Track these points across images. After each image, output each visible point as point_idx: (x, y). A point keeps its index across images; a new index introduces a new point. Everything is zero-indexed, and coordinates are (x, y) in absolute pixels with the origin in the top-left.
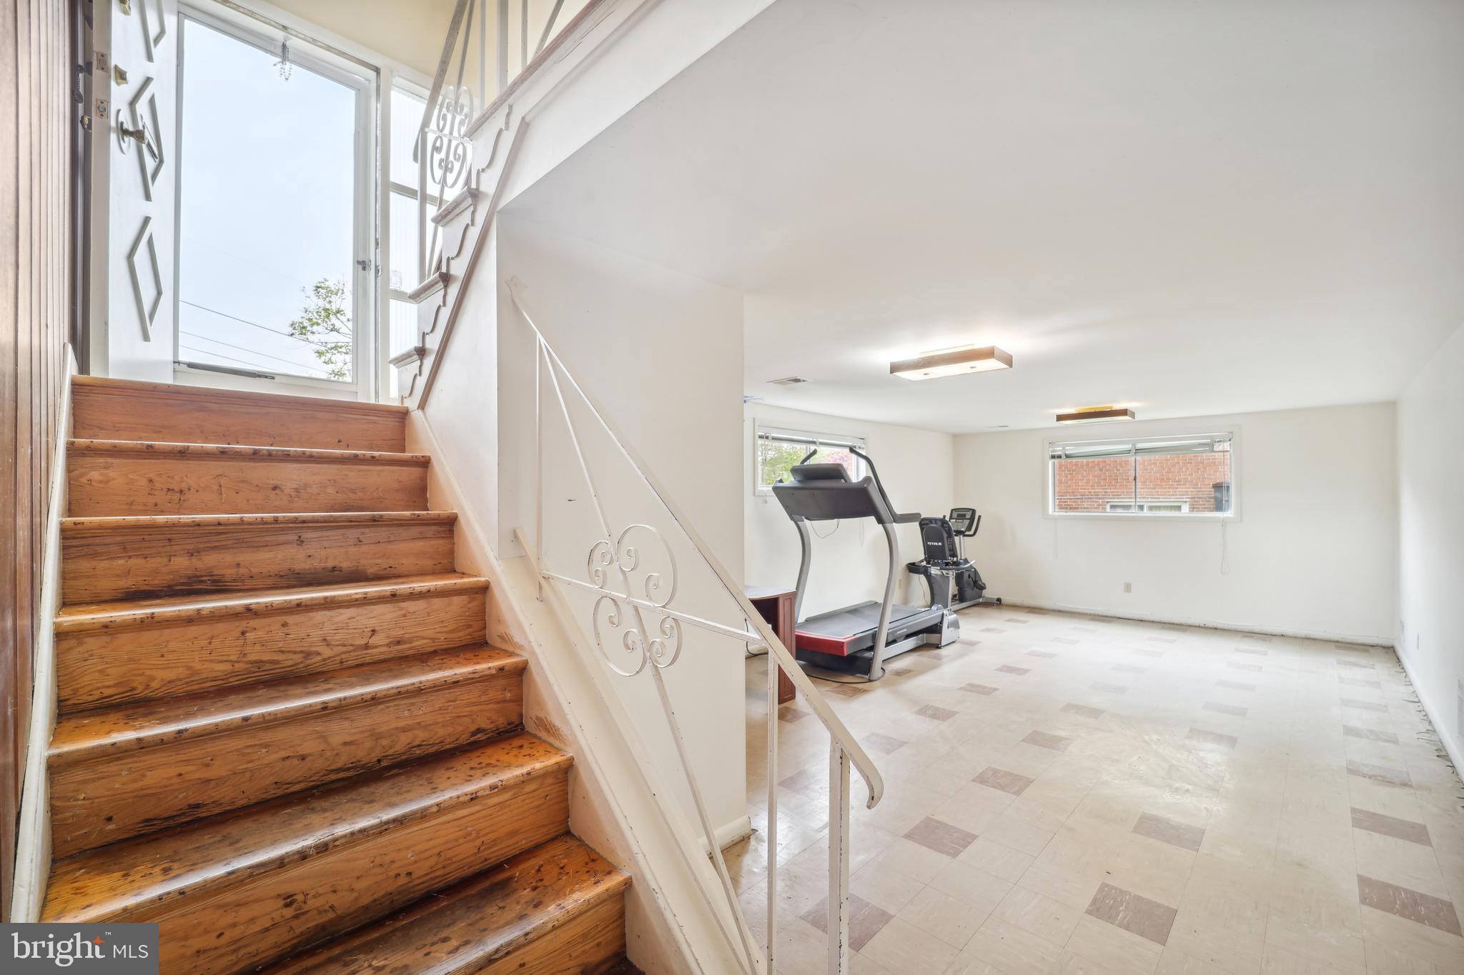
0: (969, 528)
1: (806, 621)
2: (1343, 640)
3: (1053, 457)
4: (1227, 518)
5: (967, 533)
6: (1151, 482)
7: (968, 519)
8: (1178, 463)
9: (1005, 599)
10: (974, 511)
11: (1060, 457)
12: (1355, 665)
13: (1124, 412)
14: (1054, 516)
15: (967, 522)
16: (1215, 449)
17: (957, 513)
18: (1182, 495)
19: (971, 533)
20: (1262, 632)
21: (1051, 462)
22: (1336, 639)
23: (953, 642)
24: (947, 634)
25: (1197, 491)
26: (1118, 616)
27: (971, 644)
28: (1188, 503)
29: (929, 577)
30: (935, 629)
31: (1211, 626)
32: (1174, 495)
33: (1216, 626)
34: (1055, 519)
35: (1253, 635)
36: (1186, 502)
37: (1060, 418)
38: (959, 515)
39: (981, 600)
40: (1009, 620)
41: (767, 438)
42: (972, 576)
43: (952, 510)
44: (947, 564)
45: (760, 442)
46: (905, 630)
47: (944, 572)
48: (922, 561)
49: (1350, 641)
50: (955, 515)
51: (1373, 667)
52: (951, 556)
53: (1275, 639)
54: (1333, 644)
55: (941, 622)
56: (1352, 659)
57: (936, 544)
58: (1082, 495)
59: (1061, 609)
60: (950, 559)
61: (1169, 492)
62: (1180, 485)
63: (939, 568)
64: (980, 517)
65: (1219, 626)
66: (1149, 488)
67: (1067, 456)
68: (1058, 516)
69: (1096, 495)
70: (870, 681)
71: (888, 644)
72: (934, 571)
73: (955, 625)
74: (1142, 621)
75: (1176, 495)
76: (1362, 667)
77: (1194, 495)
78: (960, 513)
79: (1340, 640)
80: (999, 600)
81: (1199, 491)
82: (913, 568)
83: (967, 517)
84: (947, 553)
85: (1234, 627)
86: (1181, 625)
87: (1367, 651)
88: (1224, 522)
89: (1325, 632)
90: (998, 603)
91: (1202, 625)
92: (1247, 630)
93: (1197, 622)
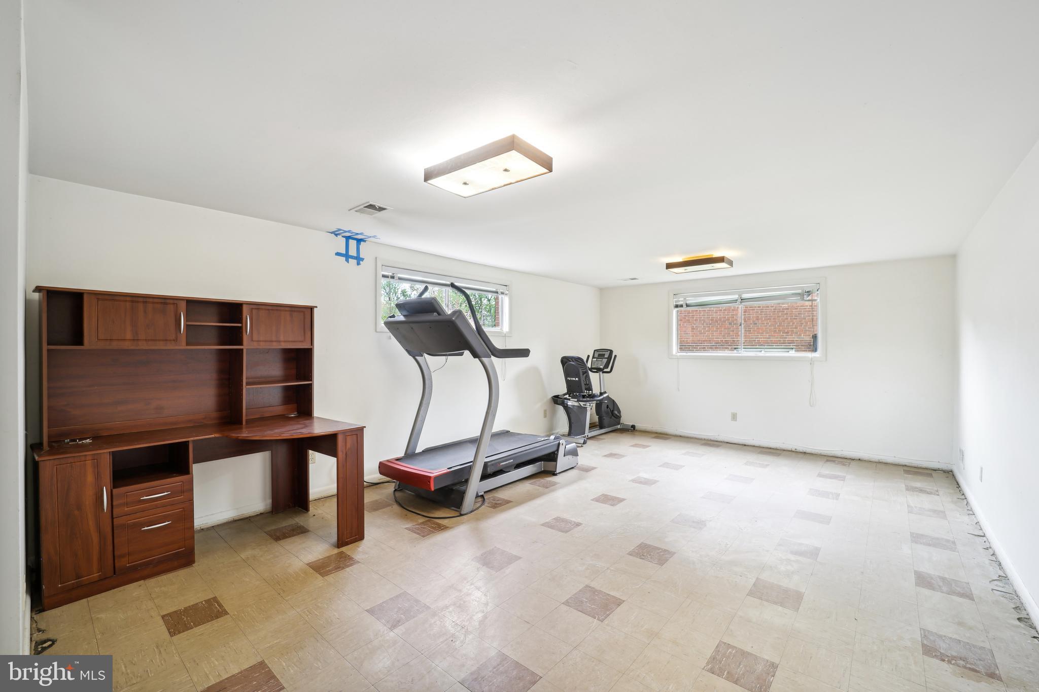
0: (606, 366)
1: (423, 451)
2: (910, 465)
3: (677, 306)
4: (815, 357)
5: (605, 370)
6: (767, 333)
7: (606, 358)
8: (787, 319)
9: (639, 426)
10: (611, 352)
11: (682, 306)
12: (921, 491)
13: (721, 260)
14: (676, 356)
15: (605, 361)
16: (805, 299)
17: (598, 353)
18: (790, 343)
19: (608, 370)
20: (842, 456)
21: (675, 311)
22: (904, 464)
23: (572, 468)
24: (562, 462)
25: (801, 341)
26: (726, 440)
27: (587, 470)
28: (794, 349)
29: (566, 408)
30: (552, 457)
31: (801, 451)
32: (784, 343)
33: (804, 451)
34: (678, 358)
35: (834, 459)
36: (792, 348)
37: (669, 266)
38: (599, 355)
39: (619, 427)
40: (635, 446)
41: (393, 277)
42: (611, 407)
43: (595, 351)
44: (584, 397)
45: (384, 281)
46: (512, 461)
47: (582, 404)
48: (565, 395)
49: (916, 465)
50: (596, 355)
51: (937, 493)
52: (586, 389)
53: (853, 463)
54: (902, 469)
55: (558, 450)
56: (918, 485)
57: (574, 379)
58: (717, 343)
59: (681, 434)
60: (586, 393)
61: (780, 341)
62: (788, 335)
63: (576, 400)
64: (615, 356)
65: (808, 451)
66: (766, 338)
67: (687, 306)
68: (680, 356)
69: (727, 343)
70: (461, 515)
71: (485, 477)
72: (571, 403)
73: (574, 453)
74: (745, 445)
75: (786, 343)
76: (928, 493)
77: (799, 343)
78: (601, 353)
79: (907, 464)
80: (633, 427)
81: (803, 341)
82: (557, 400)
83: (605, 357)
84: (583, 387)
85: (819, 452)
86: (776, 449)
87: (930, 475)
88: (812, 362)
89: (895, 457)
90: (632, 430)
91: (793, 450)
92: (831, 455)
93: (789, 447)
